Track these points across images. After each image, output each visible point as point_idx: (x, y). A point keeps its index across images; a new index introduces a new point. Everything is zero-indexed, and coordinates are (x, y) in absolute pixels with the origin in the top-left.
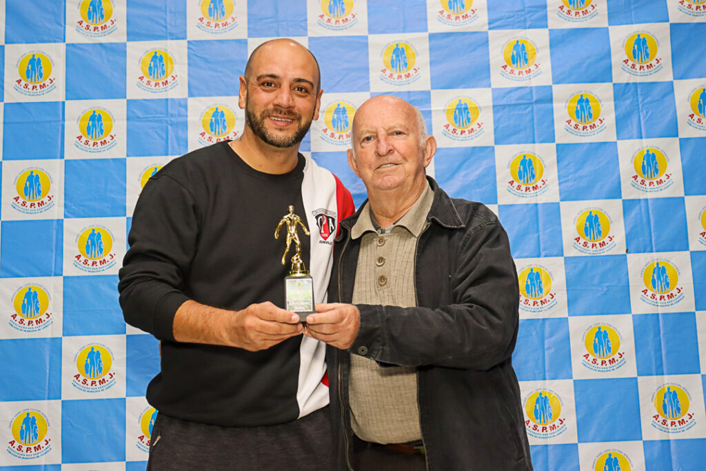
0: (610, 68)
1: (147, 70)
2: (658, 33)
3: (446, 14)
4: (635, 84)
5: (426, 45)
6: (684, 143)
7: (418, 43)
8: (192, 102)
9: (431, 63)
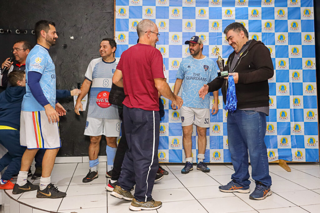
0: (261, 29)
1: (160, 25)
2: (272, 22)
3: (226, 15)
4: (266, 33)
5: (222, 22)
6: (276, 46)
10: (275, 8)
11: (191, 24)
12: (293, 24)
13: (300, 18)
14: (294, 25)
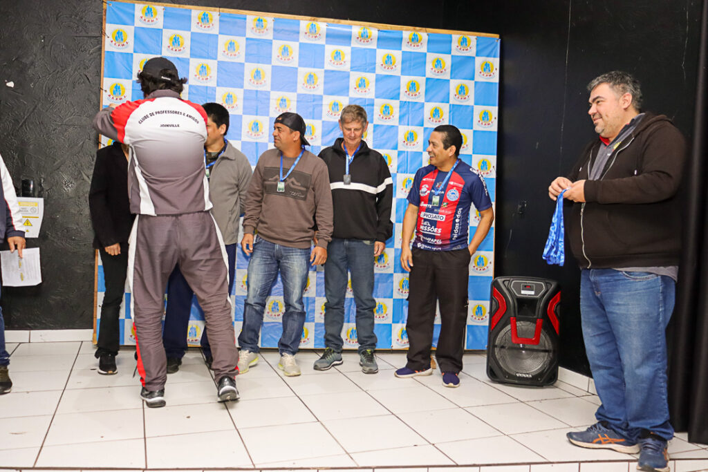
0: (399, 94)
2: (421, 81)
4: (409, 102)
6: (426, 129)
7: (319, 74)
8: (218, 89)
9: (325, 83)
10: (428, 54)
11: (261, 73)
12: (459, 89)
13: (473, 78)
14: (462, 90)
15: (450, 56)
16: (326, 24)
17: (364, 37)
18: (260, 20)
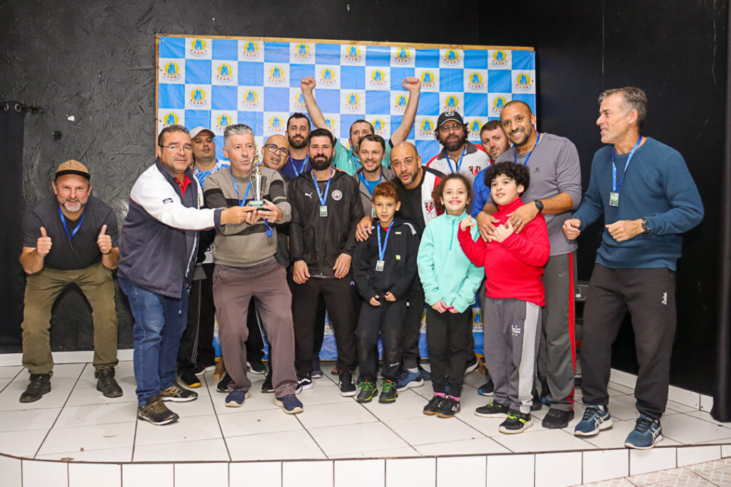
7: (361, 94)
8: (265, 113)
9: (366, 103)
12: (497, 102)
14: (500, 103)
15: (486, 71)
16: (365, 46)
17: (402, 57)
18: (302, 47)
